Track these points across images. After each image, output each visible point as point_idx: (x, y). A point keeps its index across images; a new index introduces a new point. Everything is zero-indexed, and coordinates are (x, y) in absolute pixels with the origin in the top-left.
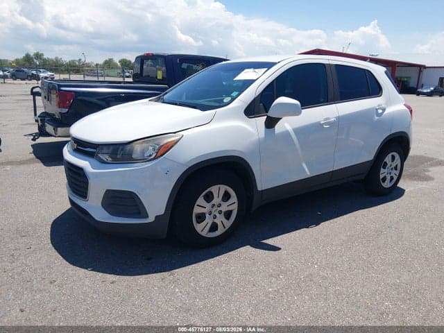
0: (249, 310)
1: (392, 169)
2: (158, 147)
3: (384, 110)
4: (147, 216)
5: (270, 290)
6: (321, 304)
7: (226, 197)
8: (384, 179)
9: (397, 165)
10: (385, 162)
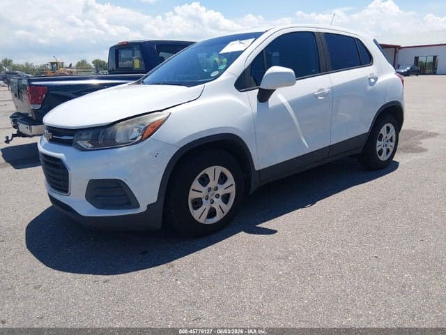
0: (261, 297)
1: (387, 141)
2: (143, 127)
3: (376, 79)
4: (138, 206)
5: (280, 273)
6: (337, 282)
7: (223, 179)
8: (381, 152)
9: (392, 138)
10: (381, 134)
